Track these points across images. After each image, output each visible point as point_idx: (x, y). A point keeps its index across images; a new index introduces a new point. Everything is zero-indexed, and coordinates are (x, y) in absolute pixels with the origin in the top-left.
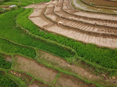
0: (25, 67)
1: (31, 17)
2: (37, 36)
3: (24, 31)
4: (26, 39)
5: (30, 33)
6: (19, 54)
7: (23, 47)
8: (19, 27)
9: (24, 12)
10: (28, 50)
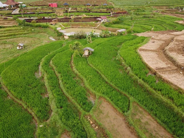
0: (108, 119)
1: (141, 50)
2: (140, 81)
3: (125, 68)
4: (123, 79)
5: (131, 73)
6: (106, 97)
7: (114, 89)
8: (119, 60)
10: (120, 97)
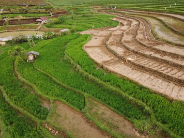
0: (67, 121)
1: (86, 47)
2: (91, 76)
3: (74, 66)
4: (74, 77)
5: (81, 70)
6: (61, 99)
7: (68, 90)
8: (67, 60)
9: (79, 39)
10: (75, 96)
